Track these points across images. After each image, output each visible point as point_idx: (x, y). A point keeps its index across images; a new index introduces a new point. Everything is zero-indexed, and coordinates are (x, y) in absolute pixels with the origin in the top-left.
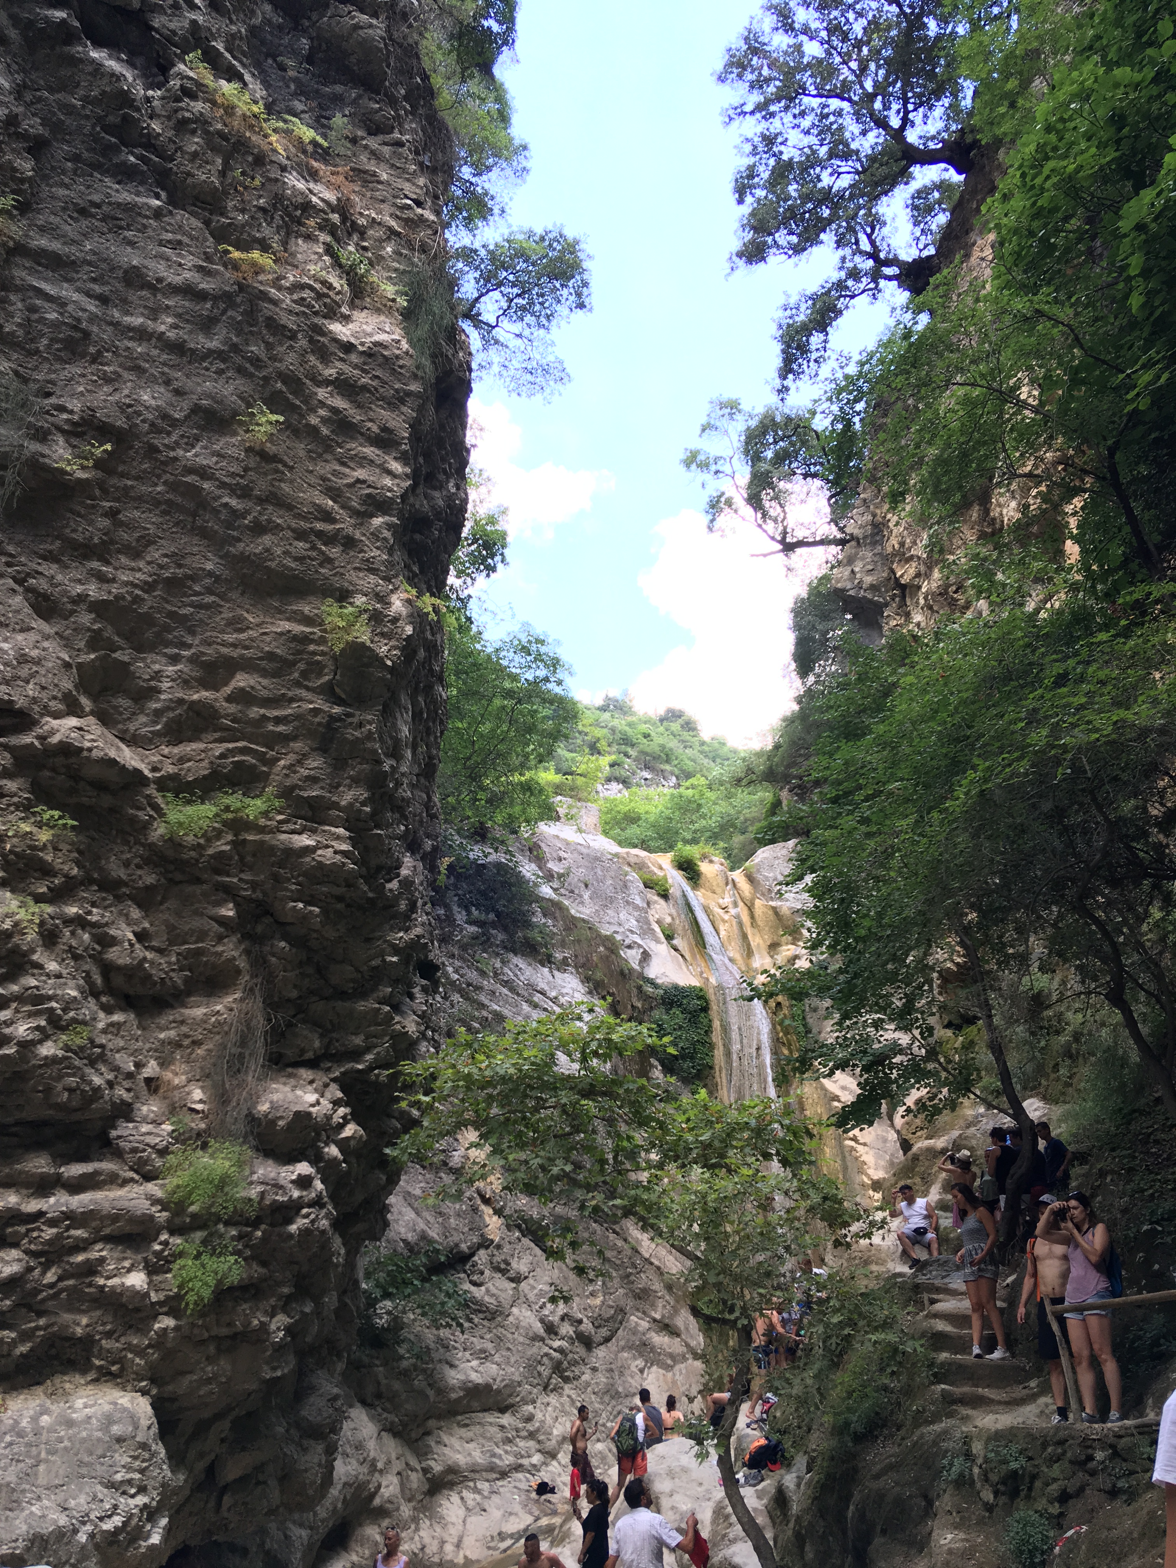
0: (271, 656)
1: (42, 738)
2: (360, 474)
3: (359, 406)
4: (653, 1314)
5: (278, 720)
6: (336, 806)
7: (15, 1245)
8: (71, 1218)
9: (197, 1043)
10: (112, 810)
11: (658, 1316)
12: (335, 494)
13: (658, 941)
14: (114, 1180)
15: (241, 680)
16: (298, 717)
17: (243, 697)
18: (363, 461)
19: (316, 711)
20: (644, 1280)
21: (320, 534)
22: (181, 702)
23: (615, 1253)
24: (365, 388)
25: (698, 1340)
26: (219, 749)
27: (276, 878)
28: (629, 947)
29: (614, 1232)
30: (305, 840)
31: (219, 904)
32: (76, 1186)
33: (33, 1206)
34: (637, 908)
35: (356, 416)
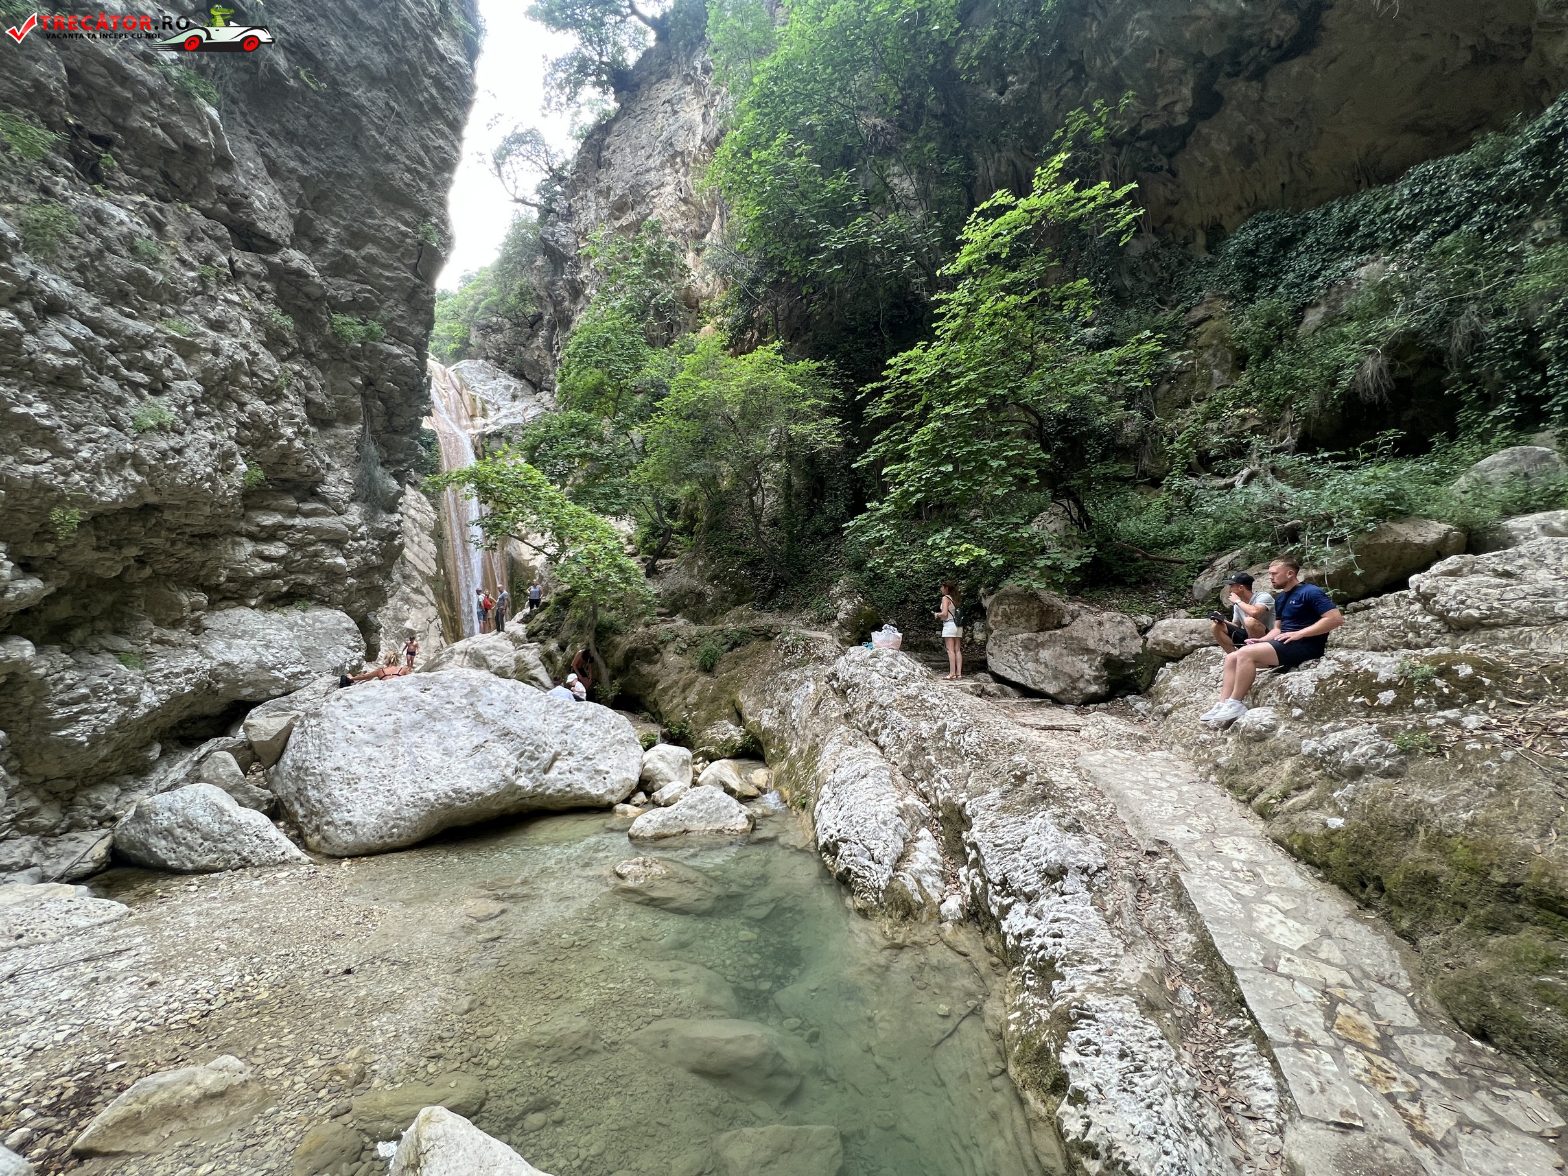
0: (388, 239)
1: (285, 262)
2: (441, 142)
3: (444, 98)
4: (412, 586)
5: (388, 278)
6: (410, 334)
7: (281, 540)
8: (307, 530)
9: (342, 448)
10: (309, 311)
11: (414, 587)
12: (426, 149)
14: (324, 514)
15: (371, 249)
16: (398, 279)
17: (371, 260)
18: (443, 135)
19: (408, 279)
21: (418, 173)
22: (339, 252)
24: (448, 88)
26: (358, 287)
27: (381, 367)
30: (396, 350)
31: (354, 375)
32: (307, 515)
33: (289, 522)
35: (441, 103)
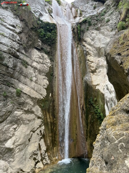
4: (25, 109)
11: (26, 109)
13: (46, 13)
20: (22, 100)
23: (10, 94)
25: (40, 113)
28: (37, 12)
29: (12, 87)
34: (41, 4)
